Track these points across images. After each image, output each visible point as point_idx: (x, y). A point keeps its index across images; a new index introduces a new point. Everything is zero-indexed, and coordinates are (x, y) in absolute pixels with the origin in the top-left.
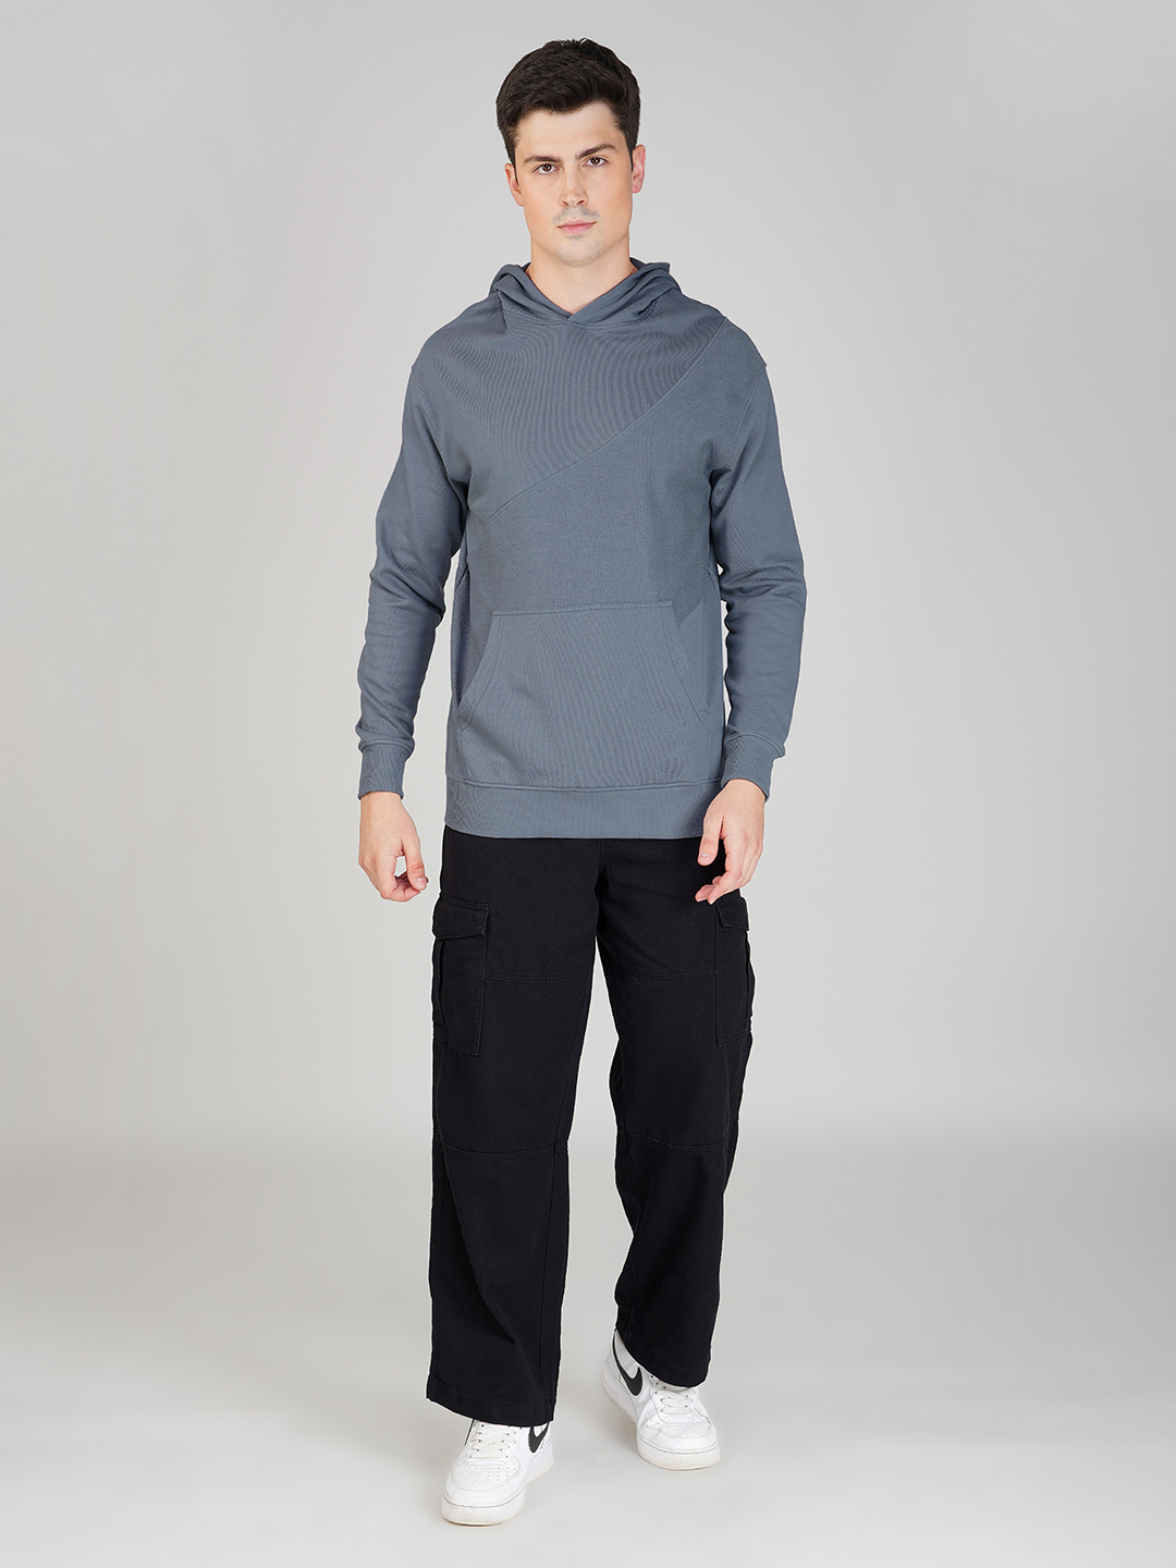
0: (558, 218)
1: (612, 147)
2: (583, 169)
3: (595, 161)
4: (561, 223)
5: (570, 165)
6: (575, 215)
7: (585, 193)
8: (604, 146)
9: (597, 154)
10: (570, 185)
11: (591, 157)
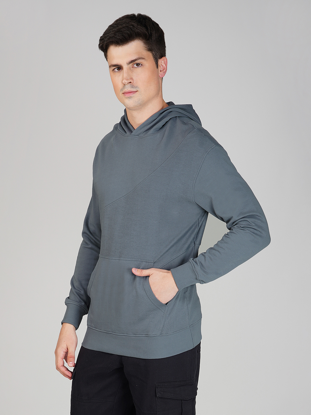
0: (122, 90)
1: (143, 58)
2: (132, 69)
3: (138, 65)
4: (123, 92)
5: (125, 67)
6: (128, 88)
7: (132, 79)
8: (139, 58)
9: (137, 62)
10: (125, 75)
11: (135, 63)
